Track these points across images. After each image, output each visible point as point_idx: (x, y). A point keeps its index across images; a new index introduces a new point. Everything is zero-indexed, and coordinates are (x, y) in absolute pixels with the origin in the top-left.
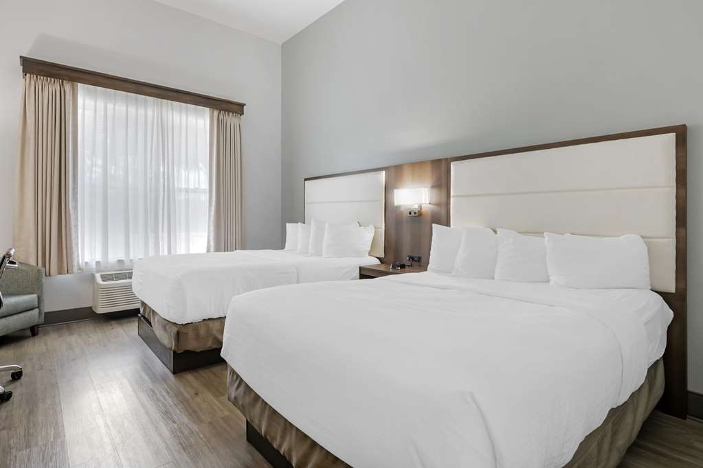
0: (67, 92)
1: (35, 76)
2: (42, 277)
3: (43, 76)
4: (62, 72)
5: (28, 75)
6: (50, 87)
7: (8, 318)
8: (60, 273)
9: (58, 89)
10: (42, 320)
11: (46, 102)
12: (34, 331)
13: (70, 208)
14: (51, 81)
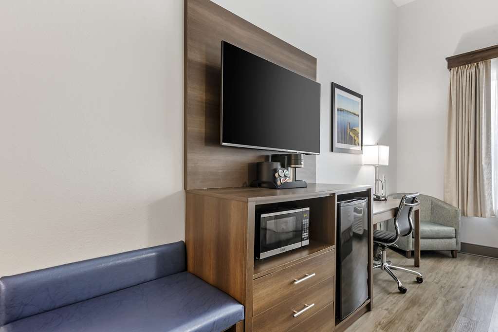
0: (481, 70)
1: (457, 68)
2: (458, 216)
3: (463, 65)
4: (477, 56)
5: (452, 69)
6: (468, 71)
7: (433, 240)
8: (476, 215)
9: (474, 70)
10: (459, 248)
11: (464, 84)
12: (453, 254)
13: (483, 163)
14: (468, 67)
